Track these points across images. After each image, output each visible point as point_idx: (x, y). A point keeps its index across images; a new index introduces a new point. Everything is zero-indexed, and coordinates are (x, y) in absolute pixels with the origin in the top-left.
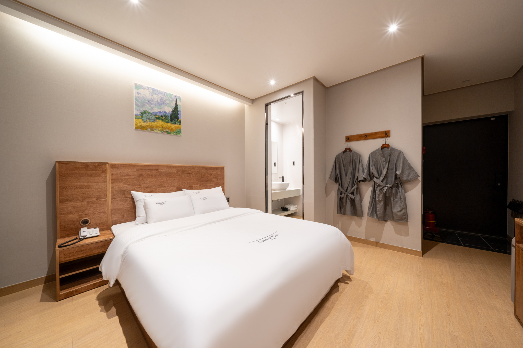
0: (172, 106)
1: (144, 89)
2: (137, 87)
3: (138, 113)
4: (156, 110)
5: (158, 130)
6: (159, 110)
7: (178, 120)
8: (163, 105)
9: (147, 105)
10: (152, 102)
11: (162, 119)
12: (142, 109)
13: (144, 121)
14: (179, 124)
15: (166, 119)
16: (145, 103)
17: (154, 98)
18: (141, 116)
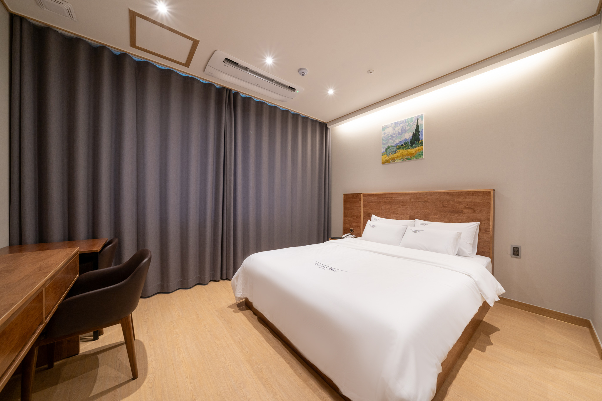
0: (413, 130)
1: (388, 127)
2: (384, 128)
3: (383, 150)
4: (397, 141)
5: (399, 159)
6: (400, 140)
7: (419, 142)
8: (403, 133)
9: (390, 140)
10: (394, 136)
11: (402, 148)
12: (386, 146)
13: (388, 156)
14: (420, 146)
15: (406, 146)
16: (388, 139)
17: (395, 132)
18: (386, 152)
